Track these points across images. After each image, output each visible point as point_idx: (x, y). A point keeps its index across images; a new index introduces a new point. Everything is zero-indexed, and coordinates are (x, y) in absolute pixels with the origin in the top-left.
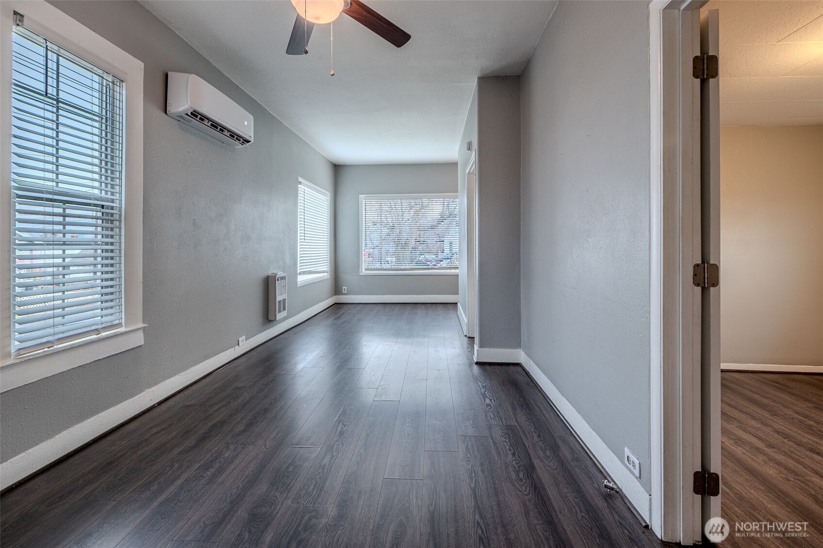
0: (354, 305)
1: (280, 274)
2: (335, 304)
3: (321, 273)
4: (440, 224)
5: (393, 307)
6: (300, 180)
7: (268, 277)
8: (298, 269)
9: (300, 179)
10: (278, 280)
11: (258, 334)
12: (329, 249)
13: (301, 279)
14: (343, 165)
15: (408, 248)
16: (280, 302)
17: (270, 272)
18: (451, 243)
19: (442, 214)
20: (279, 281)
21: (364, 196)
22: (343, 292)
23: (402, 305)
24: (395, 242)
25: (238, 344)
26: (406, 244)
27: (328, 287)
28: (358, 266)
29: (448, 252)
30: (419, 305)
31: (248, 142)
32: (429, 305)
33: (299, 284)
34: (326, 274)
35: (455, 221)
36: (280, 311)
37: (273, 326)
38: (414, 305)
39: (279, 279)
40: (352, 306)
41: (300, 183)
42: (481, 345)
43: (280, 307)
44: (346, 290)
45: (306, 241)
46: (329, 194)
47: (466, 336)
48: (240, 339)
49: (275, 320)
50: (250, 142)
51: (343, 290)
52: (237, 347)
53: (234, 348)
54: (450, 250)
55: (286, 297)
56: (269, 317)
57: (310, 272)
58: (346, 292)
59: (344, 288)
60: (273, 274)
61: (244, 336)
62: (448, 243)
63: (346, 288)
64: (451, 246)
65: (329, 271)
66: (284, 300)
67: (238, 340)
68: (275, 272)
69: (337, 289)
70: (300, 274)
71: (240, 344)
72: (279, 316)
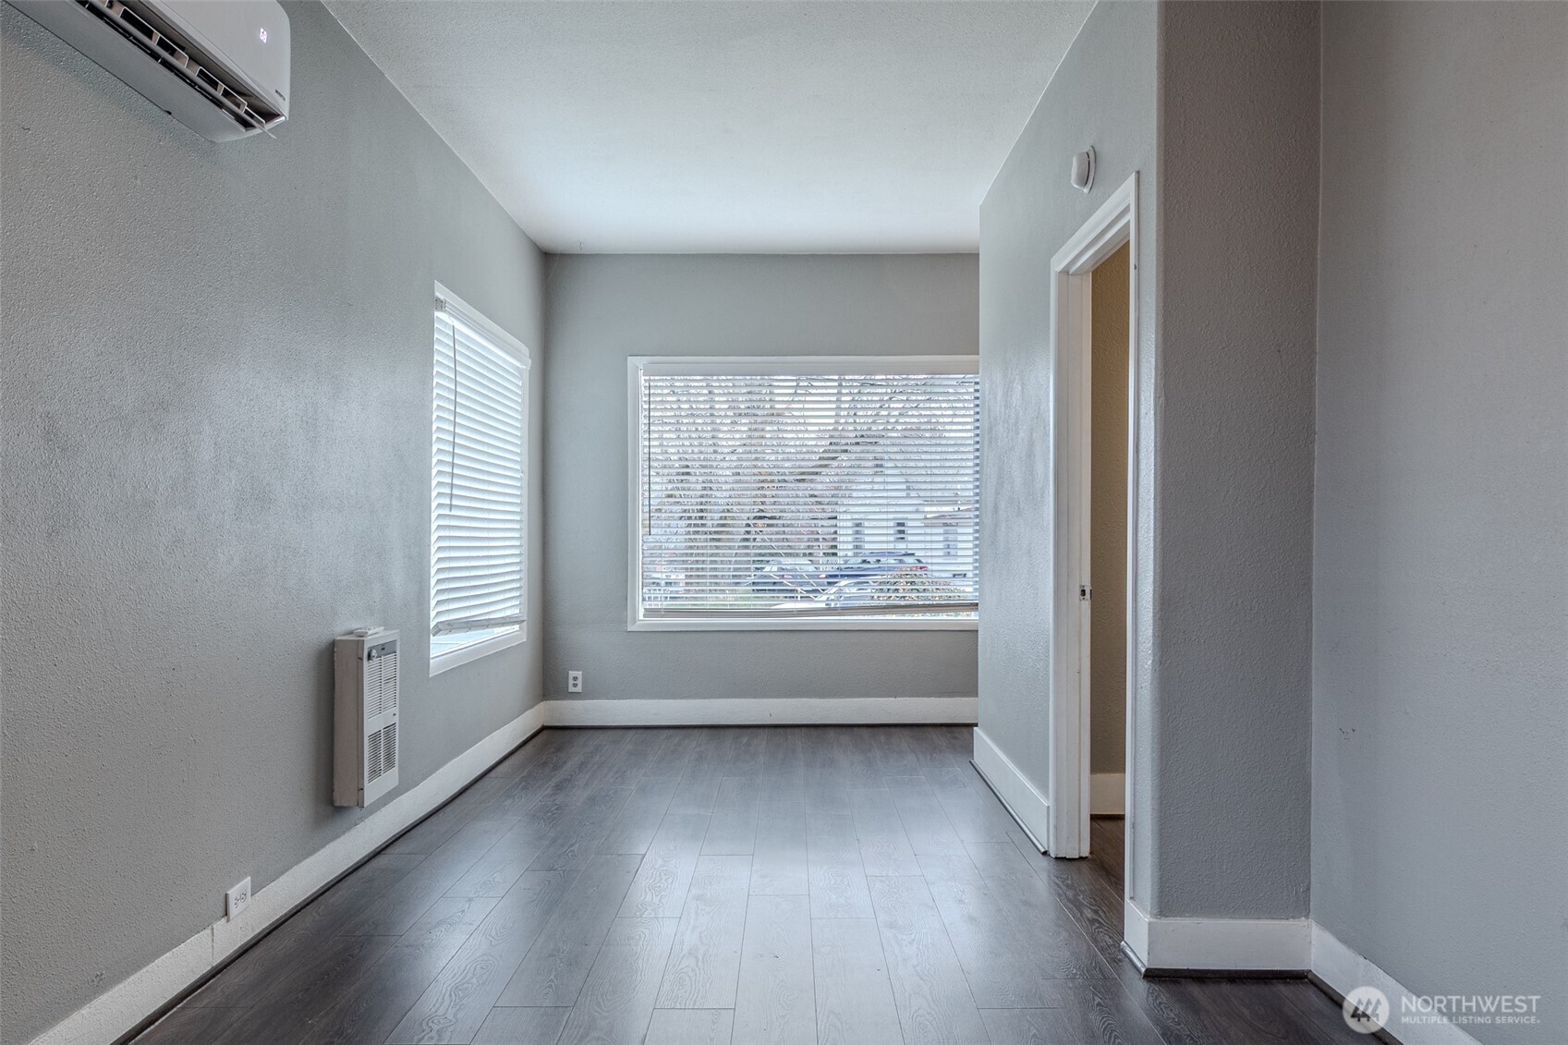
0: (610, 732)
1: (376, 634)
2: (544, 728)
3: (503, 624)
4: (826, 466)
5: (745, 740)
6: (438, 294)
7: (333, 644)
8: (433, 614)
9: (441, 292)
10: (369, 657)
11: (298, 862)
12: (525, 541)
13: (443, 648)
14: (571, 256)
15: (729, 540)
16: (375, 737)
17: (341, 626)
18: (858, 525)
19: (836, 434)
20: (376, 661)
21: (645, 360)
22: (571, 689)
23: (772, 730)
24: (690, 518)
25: (226, 914)
26: (723, 525)
27: (520, 672)
28: (622, 599)
29: (850, 554)
30: (832, 733)
31: (269, 115)
32: (864, 732)
33: (435, 666)
34: (516, 627)
35: (871, 456)
36: (375, 773)
37: (349, 829)
38: (814, 732)
39: (374, 653)
40: (602, 736)
41: (440, 304)
42: (1166, 905)
43: (375, 757)
44: (579, 682)
45: (454, 512)
46: (526, 350)
47: (1045, 853)
48: (233, 893)
49: (360, 804)
50: (276, 115)
51: (571, 682)
52: (220, 925)
53: (208, 931)
54: (857, 547)
55: (396, 719)
56: (336, 794)
57: (469, 625)
58: (579, 689)
59: (572, 674)
60: (351, 633)
61: (249, 878)
62: (850, 524)
63: (579, 674)
64: (857, 533)
65: (525, 618)
66: (389, 729)
67: (226, 895)
68: (354, 625)
69: (549, 681)
70: (438, 630)
71: (233, 910)
72: (372, 790)
